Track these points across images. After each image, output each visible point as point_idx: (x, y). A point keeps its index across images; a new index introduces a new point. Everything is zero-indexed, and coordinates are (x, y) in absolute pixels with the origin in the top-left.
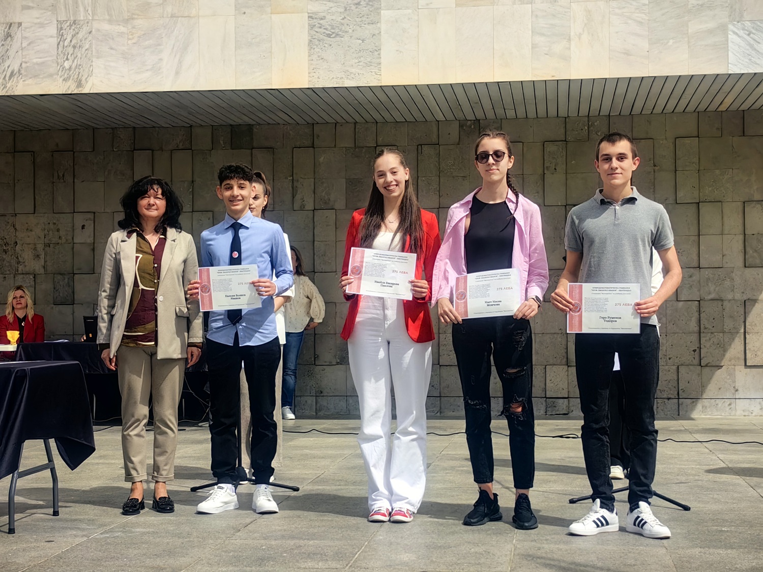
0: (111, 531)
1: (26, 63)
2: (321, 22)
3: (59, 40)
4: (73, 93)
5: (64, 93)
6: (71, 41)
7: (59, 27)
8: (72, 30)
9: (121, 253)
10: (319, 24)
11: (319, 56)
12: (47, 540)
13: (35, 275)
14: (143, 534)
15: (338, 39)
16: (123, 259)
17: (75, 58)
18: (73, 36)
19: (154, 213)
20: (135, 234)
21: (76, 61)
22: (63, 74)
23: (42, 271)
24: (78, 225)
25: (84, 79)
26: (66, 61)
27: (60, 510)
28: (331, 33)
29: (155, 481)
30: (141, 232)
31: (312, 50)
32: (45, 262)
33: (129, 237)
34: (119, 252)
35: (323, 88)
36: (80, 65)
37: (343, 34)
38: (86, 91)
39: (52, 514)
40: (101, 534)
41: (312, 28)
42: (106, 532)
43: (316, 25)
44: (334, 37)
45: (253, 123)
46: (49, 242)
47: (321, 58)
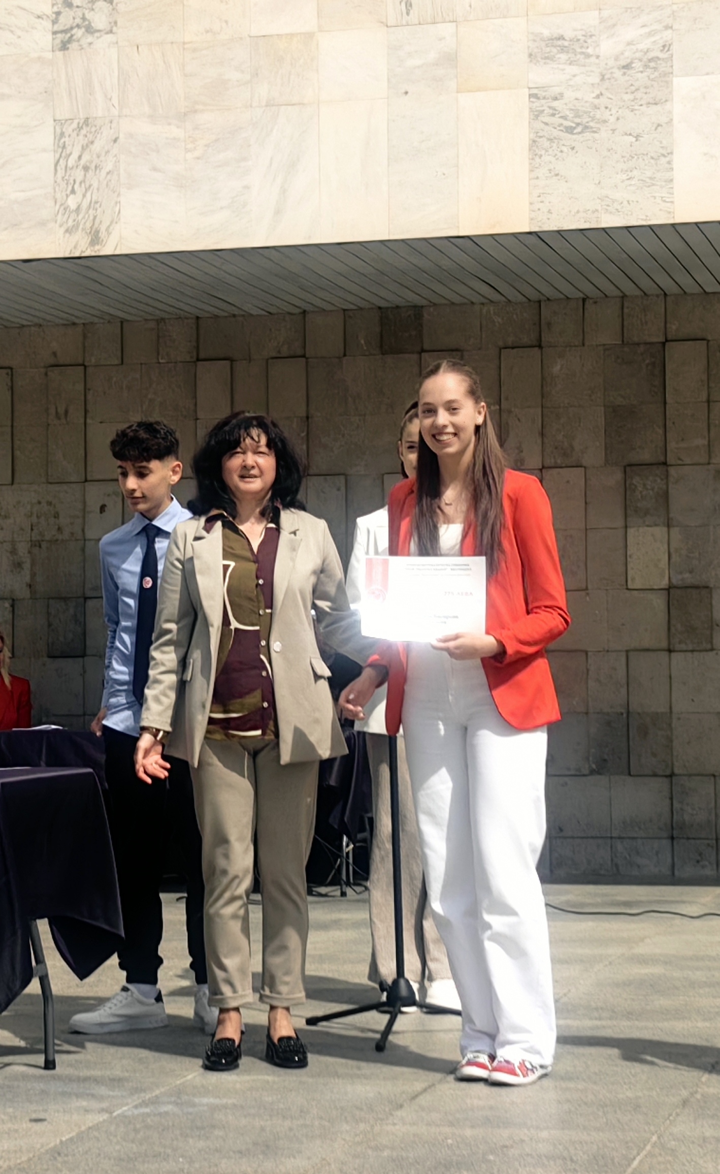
2: (555, 104)
3: (58, 156)
4: (83, 255)
5: (67, 255)
6: (80, 157)
7: (58, 131)
8: (81, 137)
9: (195, 561)
10: (550, 107)
11: (550, 170)
12: (34, 1116)
13: (13, 601)
15: (587, 135)
16: (200, 572)
17: (87, 190)
18: (84, 148)
20: (219, 525)
21: (88, 195)
22: (65, 219)
23: (25, 593)
24: (94, 504)
25: (103, 228)
26: (72, 196)
27: (58, 1058)
28: (574, 125)
30: (231, 520)
31: (537, 159)
32: (33, 575)
33: (208, 529)
35: (558, 231)
36: (96, 202)
37: (598, 126)
38: (107, 250)
39: (43, 1065)
41: (537, 116)
43: (544, 110)
44: (580, 133)
45: (424, 302)
46: (39, 538)
47: (553, 173)
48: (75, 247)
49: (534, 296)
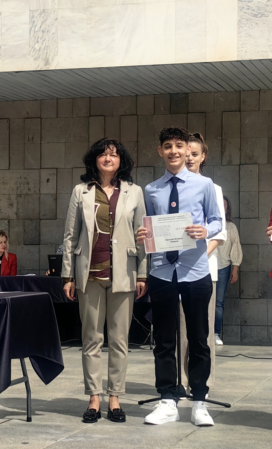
0: (75, 436)
1: (4, 45)
2: (249, 4)
3: (31, 26)
4: (42, 70)
5: (35, 70)
6: (41, 27)
7: (31, 15)
8: (41, 18)
9: (83, 203)
10: (247, 6)
11: (247, 34)
12: (24, 441)
13: (9, 220)
14: (101, 439)
15: (263, 18)
16: (85, 208)
17: (44, 41)
18: (43, 23)
19: (110, 168)
20: (94, 187)
21: (44, 43)
22: (34, 54)
23: (15, 217)
24: (44, 178)
25: (50, 58)
26: (37, 44)
27: (33, 417)
28: (257, 14)
29: (109, 395)
30: (99, 185)
31: (241, 28)
32: (18, 209)
33: (89, 189)
34: (81, 202)
35: (250, 60)
36: (48, 47)
37: (268, 14)
38: (52, 68)
39: (26, 420)
40: (67, 438)
41: (241, 9)
42: (70, 437)
43: (244, 7)
44: (260, 17)
45: (189, 91)
46: (21, 193)
47: (248, 35)
48: (38, 66)
49: (237, 88)
